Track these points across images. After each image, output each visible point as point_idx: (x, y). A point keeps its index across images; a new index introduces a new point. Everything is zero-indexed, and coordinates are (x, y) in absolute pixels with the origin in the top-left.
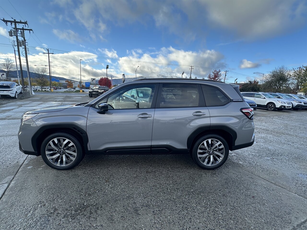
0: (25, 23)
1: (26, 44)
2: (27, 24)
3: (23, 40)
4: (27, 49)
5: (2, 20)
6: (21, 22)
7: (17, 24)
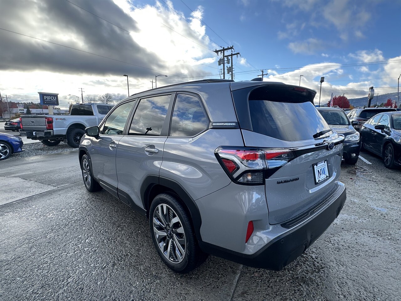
0: (231, 48)
1: (233, 69)
2: (233, 48)
3: (231, 66)
4: (233, 75)
5: (215, 51)
6: (228, 49)
7: (225, 52)
